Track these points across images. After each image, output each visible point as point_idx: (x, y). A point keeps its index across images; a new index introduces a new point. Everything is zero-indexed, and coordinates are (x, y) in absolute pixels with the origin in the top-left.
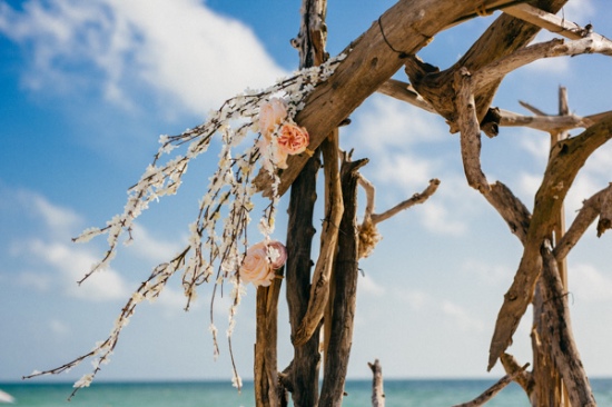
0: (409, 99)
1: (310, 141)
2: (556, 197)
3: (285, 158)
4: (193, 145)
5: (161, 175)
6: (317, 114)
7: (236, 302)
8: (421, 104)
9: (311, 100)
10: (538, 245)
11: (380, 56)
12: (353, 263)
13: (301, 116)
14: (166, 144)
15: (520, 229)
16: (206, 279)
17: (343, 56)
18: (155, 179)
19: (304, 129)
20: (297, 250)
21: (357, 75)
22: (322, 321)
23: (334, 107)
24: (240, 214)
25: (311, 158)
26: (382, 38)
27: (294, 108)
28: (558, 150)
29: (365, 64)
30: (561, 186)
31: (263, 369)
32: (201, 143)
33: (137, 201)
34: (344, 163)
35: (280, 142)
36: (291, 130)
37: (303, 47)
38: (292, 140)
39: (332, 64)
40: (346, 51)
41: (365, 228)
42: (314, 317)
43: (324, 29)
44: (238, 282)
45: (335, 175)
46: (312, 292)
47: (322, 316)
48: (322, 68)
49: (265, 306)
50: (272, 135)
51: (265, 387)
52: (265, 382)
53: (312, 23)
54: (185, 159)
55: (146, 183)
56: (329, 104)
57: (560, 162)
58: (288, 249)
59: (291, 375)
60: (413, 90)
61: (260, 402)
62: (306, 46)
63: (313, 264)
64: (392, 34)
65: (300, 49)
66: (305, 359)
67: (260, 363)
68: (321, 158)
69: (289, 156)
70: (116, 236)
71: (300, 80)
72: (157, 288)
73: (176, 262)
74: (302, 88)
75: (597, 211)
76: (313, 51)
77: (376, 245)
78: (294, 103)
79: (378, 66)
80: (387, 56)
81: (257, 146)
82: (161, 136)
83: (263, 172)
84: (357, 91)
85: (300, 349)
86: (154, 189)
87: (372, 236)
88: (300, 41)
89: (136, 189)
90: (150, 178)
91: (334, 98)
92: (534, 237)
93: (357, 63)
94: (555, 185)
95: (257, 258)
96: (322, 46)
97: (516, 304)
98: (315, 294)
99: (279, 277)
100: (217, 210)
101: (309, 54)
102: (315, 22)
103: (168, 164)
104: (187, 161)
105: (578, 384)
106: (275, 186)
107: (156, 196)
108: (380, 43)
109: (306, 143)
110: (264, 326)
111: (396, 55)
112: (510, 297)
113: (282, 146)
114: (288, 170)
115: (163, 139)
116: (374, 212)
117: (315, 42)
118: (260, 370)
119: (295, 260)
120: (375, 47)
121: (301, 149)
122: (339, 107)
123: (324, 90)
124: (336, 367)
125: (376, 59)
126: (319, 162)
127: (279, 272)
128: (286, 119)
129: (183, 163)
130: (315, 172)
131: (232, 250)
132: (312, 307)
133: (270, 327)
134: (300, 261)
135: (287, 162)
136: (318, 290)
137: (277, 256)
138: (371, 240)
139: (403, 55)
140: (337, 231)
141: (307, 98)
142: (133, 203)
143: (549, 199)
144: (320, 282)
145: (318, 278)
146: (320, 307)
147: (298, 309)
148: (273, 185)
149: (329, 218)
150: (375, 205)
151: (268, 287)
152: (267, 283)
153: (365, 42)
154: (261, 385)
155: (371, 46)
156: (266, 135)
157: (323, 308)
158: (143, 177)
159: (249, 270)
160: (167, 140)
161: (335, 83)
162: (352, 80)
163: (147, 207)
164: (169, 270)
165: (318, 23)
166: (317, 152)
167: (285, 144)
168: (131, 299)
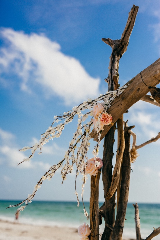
0: (151, 102)
1: (113, 120)
3: (103, 126)
4: (67, 119)
5: (54, 131)
6: (115, 109)
7: (84, 182)
8: (156, 104)
9: (113, 104)
11: (141, 88)
12: (129, 167)
13: (109, 110)
14: (57, 119)
16: (70, 172)
17: (126, 86)
18: (52, 131)
19: (111, 115)
20: (107, 162)
21: (132, 94)
22: (117, 190)
23: (122, 107)
24: (85, 148)
25: (113, 126)
26: (142, 80)
27: (107, 107)
29: (135, 90)
31: (93, 208)
32: (70, 118)
33: (44, 139)
34: (125, 127)
35: (101, 120)
36: (105, 115)
37: (110, 82)
38: (106, 119)
39: (121, 89)
40: (127, 84)
41: (133, 151)
42: (113, 188)
43: (118, 75)
44: (85, 175)
45: (122, 132)
46: (113, 179)
47: (116, 188)
48: (117, 91)
49: (94, 183)
50: (98, 118)
51: (94, 215)
52: (94, 213)
53: (113, 73)
54: (63, 124)
55: (48, 133)
56: (120, 106)
58: (103, 161)
59: (104, 211)
60: (153, 98)
61: (92, 221)
62: (111, 82)
63: (113, 167)
64: (146, 79)
65: (108, 82)
66: (110, 205)
67: (92, 205)
68: (117, 125)
69: (104, 125)
70: (35, 150)
71: (109, 96)
72: (52, 174)
73: (59, 165)
74: (110, 99)
76: (114, 83)
77: (137, 158)
78: (106, 105)
79: (140, 91)
80: (144, 87)
81: (92, 121)
82: (55, 116)
83: (93, 131)
84: (131, 100)
85: (108, 201)
86: (51, 135)
87: (135, 154)
88: (108, 80)
89: (44, 135)
90: (50, 131)
91: (122, 103)
93: (132, 90)
95: (91, 165)
96: (117, 82)
98: (114, 179)
99: (99, 172)
100: (75, 145)
101: (112, 85)
102: (114, 72)
103: (57, 126)
104: (64, 125)
106: (99, 137)
107: (52, 138)
108: (141, 83)
109: (111, 121)
110: (94, 191)
111: (147, 87)
113: (102, 121)
114: (104, 131)
115: (55, 117)
116: (136, 145)
117: (115, 80)
118: (92, 209)
119: (106, 165)
120: (139, 84)
121: (109, 123)
122: (124, 107)
123: (118, 100)
124: (122, 208)
125: (139, 88)
126: (116, 127)
127: (100, 170)
128: (104, 111)
129: (63, 126)
130: (114, 131)
131: (82, 162)
132: (112, 185)
133: (96, 191)
134: (108, 166)
135: (104, 128)
136: (115, 178)
137: (99, 164)
138: (135, 156)
139: (150, 87)
140: (123, 154)
141: (112, 103)
142: (43, 140)
144: (116, 175)
145: (115, 173)
146: (116, 184)
147: (107, 185)
148: (98, 137)
149: (119, 149)
150: (136, 142)
151: (95, 176)
152: (95, 175)
153: (134, 82)
154: (92, 214)
155: (137, 83)
156: (96, 117)
157: (117, 185)
158: (47, 131)
159: (88, 169)
160: (57, 118)
161: (122, 97)
162: (130, 96)
163: (48, 142)
164: (56, 168)
165: (115, 73)
166: (115, 124)
167: (103, 121)
168: (42, 179)
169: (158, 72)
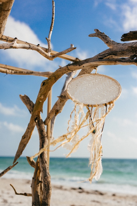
2: (41, 101)
10: (34, 118)
28: (42, 84)
30: (42, 97)
92: (33, 115)
94: (40, 97)
97: (25, 140)
105: (43, 170)
143: (39, 102)
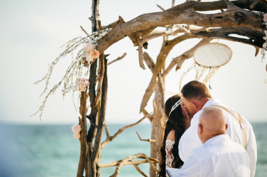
2: (163, 59)
3: (93, 58)
6: (101, 47)
9: (99, 43)
10: (157, 74)
11: (120, 35)
13: (97, 47)
15: (151, 68)
19: (98, 51)
20: (92, 82)
27: (95, 45)
28: (165, 44)
29: (115, 36)
30: (165, 55)
31: (83, 114)
35: (92, 55)
36: (95, 51)
38: (95, 54)
39: (104, 31)
50: (90, 53)
53: (95, 13)
56: (105, 45)
57: (165, 48)
58: (90, 80)
62: (94, 21)
64: (124, 31)
65: (92, 21)
66: (94, 111)
75: (176, 63)
78: (95, 43)
79: (119, 37)
80: (122, 35)
85: (93, 109)
88: (92, 19)
91: (107, 43)
92: (156, 71)
93: (113, 35)
94: (163, 55)
97: (149, 93)
98: (98, 94)
101: (95, 24)
111: (124, 35)
112: (147, 91)
117: (99, 24)
119: (92, 84)
120: (119, 32)
123: (103, 40)
128: (94, 49)
132: (97, 97)
137: (87, 82)
143: (161, 59)
146: (99, 97)
149: (101, 73)
152: (85, 91)
161: (106, 39)
162: (112, 39)
169: (132, 28)
